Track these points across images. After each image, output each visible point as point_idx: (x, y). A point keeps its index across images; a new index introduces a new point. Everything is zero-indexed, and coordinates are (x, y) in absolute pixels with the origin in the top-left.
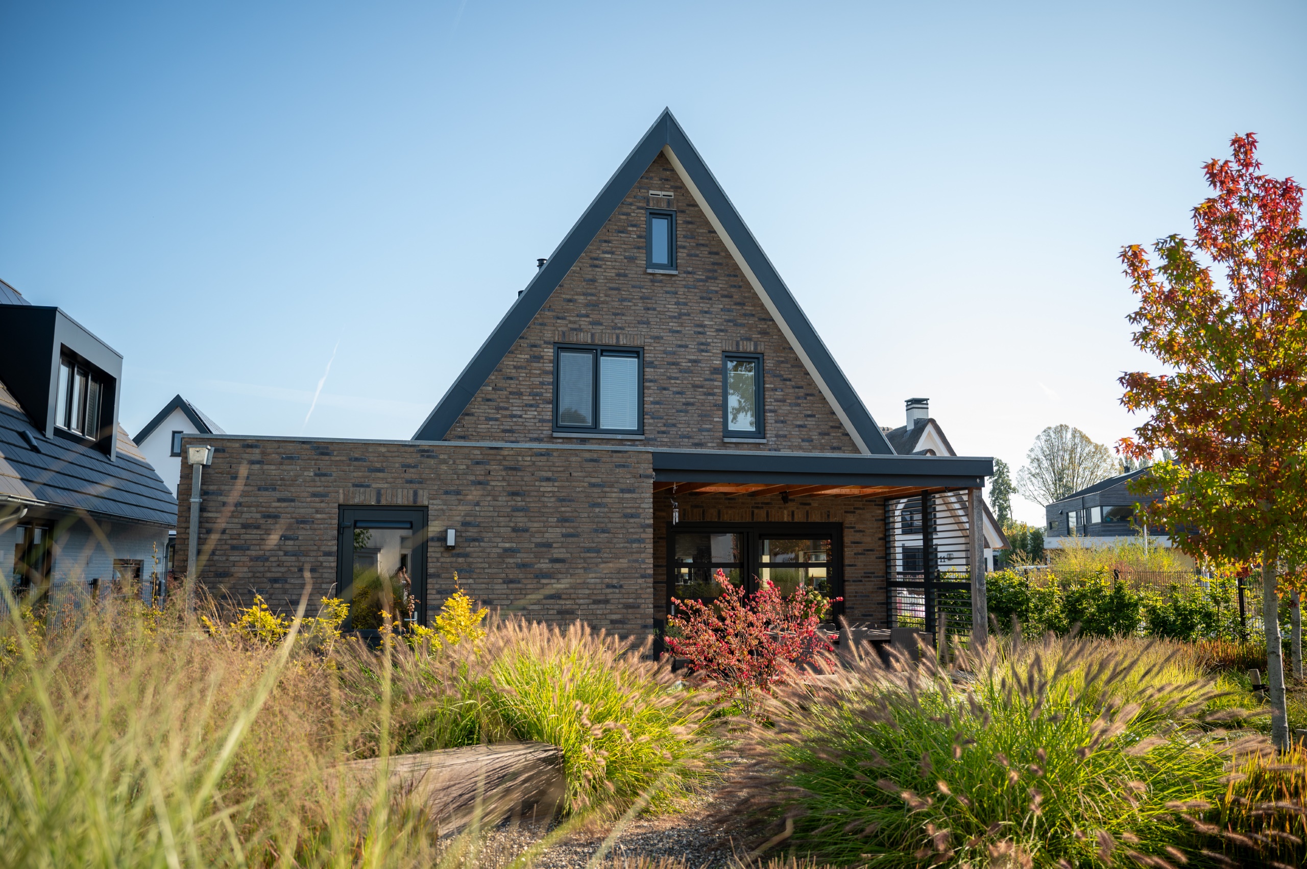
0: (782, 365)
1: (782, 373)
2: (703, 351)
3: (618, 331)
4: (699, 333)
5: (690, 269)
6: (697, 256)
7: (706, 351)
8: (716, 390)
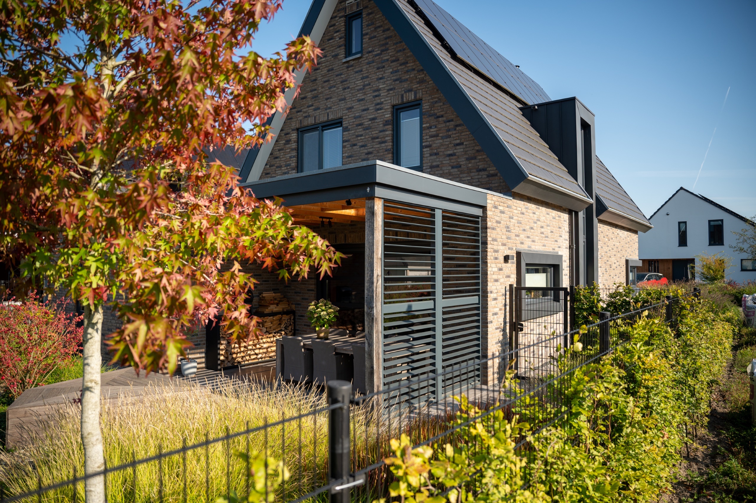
0: (436, 105)
1: (436, 111)
2: (378, 109)
3: (328, 111)
4: (376, 96)
5: (370, 49)
6: (375, 37)
7: (381, 109)
8: (387, 138)
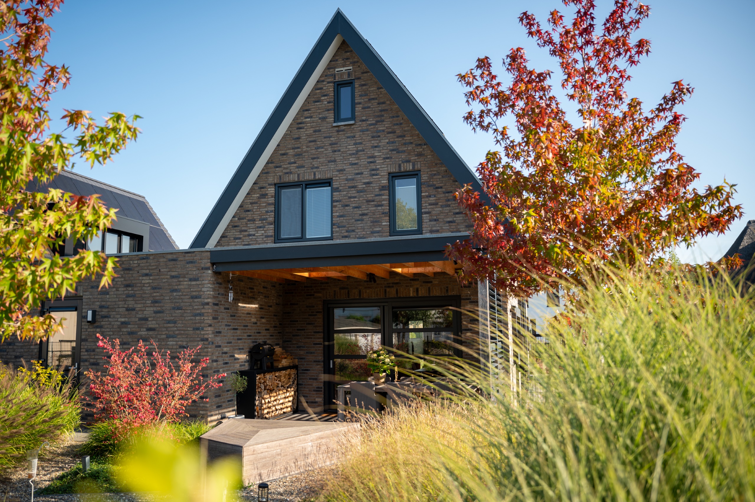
0: (435, 177)
1: (435, 183)
2: (374, 175)
3: (314, 170)
4: (371, 162)
5: (364, 118)
6: (369, 107)
7: (376, 175)
8: (383, 202)
